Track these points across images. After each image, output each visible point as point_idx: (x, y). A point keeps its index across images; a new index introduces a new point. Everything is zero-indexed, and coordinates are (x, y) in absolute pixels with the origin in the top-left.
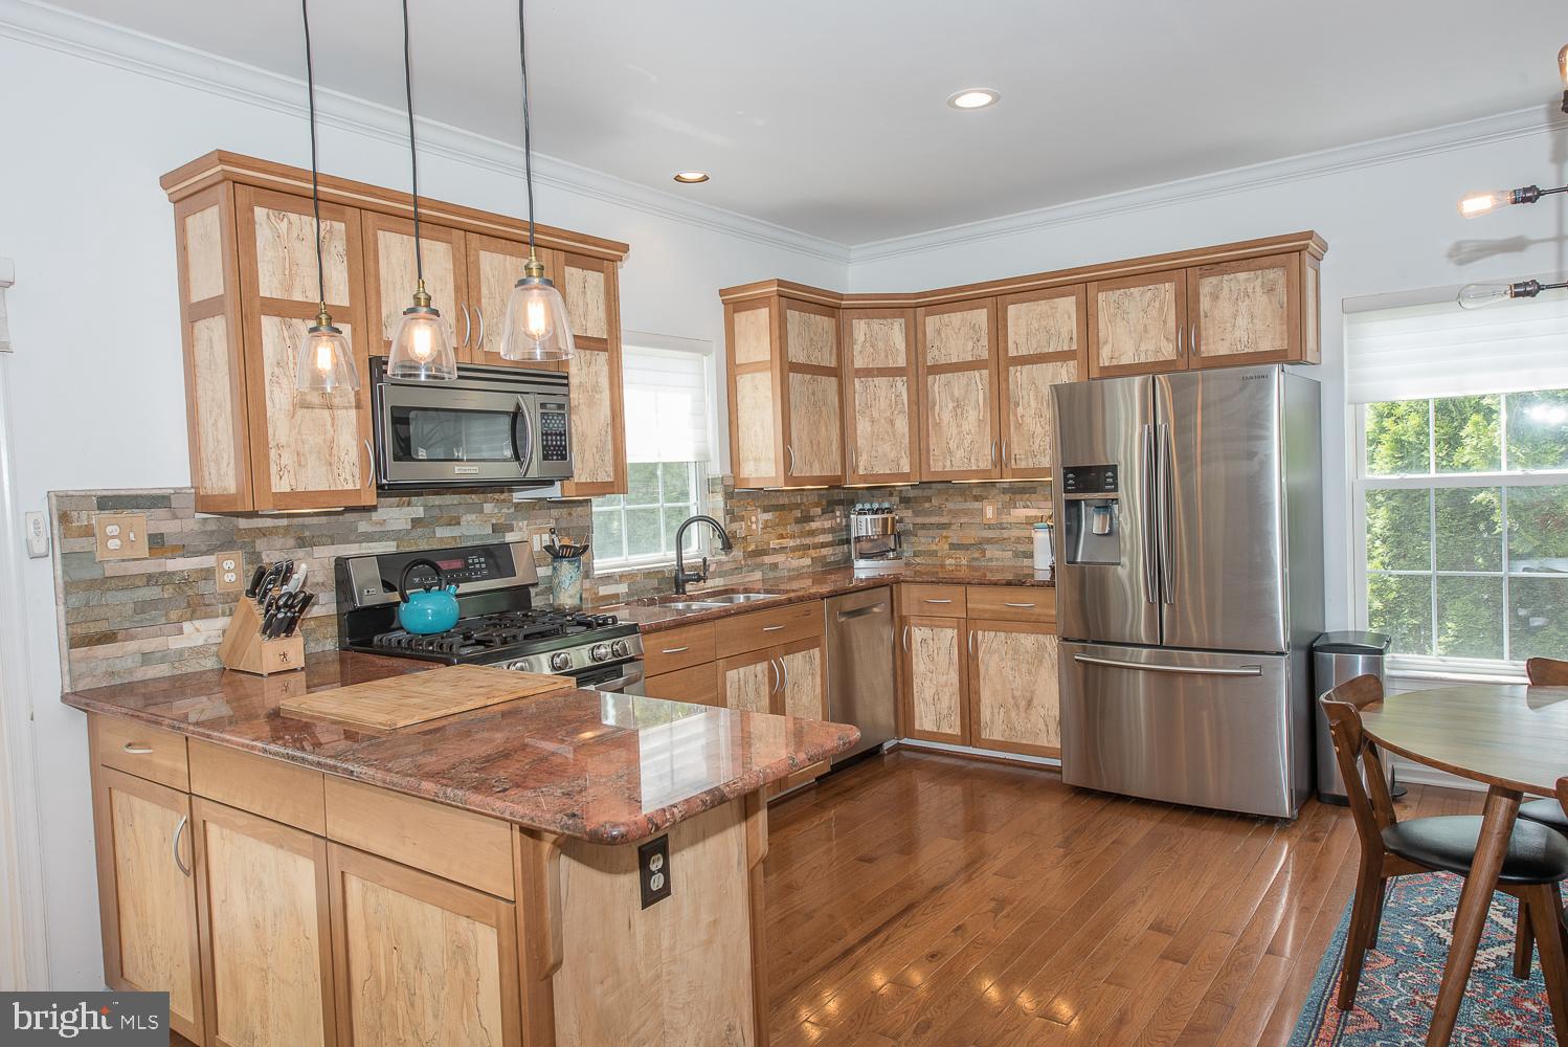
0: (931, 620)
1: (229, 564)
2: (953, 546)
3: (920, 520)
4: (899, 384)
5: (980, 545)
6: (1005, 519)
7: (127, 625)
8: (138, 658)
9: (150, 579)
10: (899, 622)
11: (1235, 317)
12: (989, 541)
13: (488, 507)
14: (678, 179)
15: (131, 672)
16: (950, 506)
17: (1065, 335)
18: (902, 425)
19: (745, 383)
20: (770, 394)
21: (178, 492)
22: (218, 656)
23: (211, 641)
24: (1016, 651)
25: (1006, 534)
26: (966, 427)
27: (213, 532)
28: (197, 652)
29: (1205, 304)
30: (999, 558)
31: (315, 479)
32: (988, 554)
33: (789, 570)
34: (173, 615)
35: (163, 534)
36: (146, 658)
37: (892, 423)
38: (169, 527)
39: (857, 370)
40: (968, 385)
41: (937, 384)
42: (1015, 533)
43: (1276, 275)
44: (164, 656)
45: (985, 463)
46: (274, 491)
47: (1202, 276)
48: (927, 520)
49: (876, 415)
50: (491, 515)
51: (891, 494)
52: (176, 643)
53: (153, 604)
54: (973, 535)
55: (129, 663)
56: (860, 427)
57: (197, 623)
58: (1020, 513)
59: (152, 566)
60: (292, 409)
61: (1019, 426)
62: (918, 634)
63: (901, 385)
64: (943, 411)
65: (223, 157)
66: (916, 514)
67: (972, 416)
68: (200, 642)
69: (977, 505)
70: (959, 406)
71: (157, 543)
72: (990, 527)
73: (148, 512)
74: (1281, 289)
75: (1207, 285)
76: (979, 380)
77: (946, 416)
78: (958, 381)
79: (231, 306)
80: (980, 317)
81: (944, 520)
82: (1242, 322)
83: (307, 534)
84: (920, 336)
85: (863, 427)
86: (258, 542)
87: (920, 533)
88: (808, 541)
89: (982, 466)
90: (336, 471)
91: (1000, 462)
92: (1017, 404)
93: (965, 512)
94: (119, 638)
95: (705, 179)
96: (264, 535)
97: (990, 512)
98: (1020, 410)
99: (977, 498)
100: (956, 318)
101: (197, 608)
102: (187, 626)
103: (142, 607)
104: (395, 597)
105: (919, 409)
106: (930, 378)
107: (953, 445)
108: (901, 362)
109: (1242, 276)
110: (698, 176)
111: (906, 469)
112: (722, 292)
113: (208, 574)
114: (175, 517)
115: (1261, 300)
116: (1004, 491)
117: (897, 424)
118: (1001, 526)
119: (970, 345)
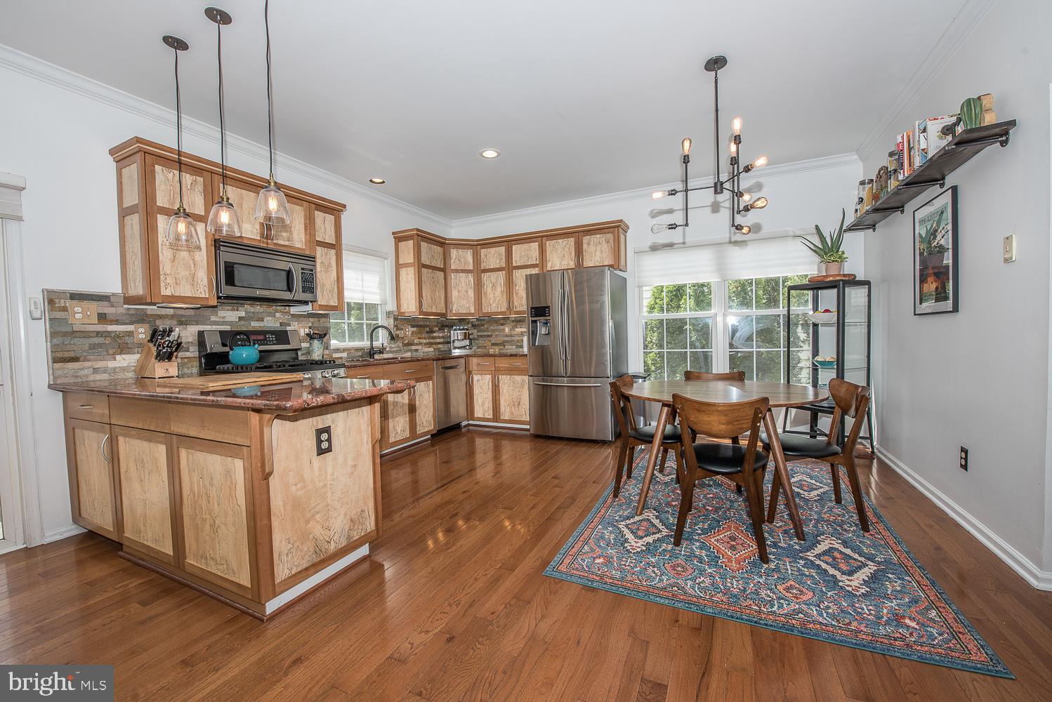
0: (482, 371)
1: (141, 330)
2: (493, 344)
3: (479, 334)
4: (470, 276)
5: (503, 344)
6: (513, 333)
7: (85, 354)
8: (91, 370)
9: (98, 334)
10: (469, 373)
11: (596, 251)
12: (506, 341)
13: (278, 315)
14: (371, 181)
15: (87, 376)
16: (492, 328)
17: (534, 258)
18: (471, 293)
19: (403, 272)
20: (413, 276)
21: (114, 294)
22: (135, 372)
23: (131, 364)
24: (514, 383)
25: (513, 338)
26: (496, 294)
27: (133, 314)
28: (123, 369)
29: (585, 246)
30: (511, 349)
31: (186, 291)
32: (506, 347)
33: (423, 353)
34: (111, 351)
35: (105, 314)
36: (96, 371)
37: (467, 292)
38: (109, 310)
39: (452, 270)
40: (497, 277)
41: (485, 276)
42: (517, 338)
43: (610, 236)
44: (105, 371)
45: (504, 309)
46: (162, 294)
47: (584, 236)
48: (482, 334)
49: (460, 289)
50: (280, 318)
51: (467, 322)
52: (111, 364)
53: (100, 345)
54: (500, 339)
55: (86, 372)
56: (453, 294)
57: (123, 356)
58: (519, 330)
59: (100, 328)
60: (172, 258)
61: (517, 294)
62: (476, 378)
63: (471, 278)
64: (488, 288)
65: (138, 140)
66: (478, 331)
67: (499, 290)
68: (125, 365)
69: (502, 327)
70: (494, 286)
71: (102, 318)
72: (507, 336)
73: (98, 303)
74: (612, 241)
75: (586, 239)
76: (502, 275)
77: (489, 290)
78: (494, 275)
79: (141, 209)
80: (502, 250)
81: (489, 334)
82: (598, 254)
83: (183, 319)
84: (479, 257)
85: (455, 294)
86: (157, 321)
87: (480, 339)
88: (432, 341)
90: (196, 288)
91: (509, 308)
92: (516, 285)
93: (497, 330)
94: (81, 360)
95: (383, 182)
96: (161, 318)
97: (507, 330)
98: (517, 288)
99: (502, 324)
100: (492, 250)
101: (124, 349)
102: (118, 357)
103: (93, 347)
104: (227, 349)
105: (478, 287)
106: (483, 274)
107: (491, 302)
108: (471, 267)
109: (598, 236)
110: (381, 181)
111: (473, 312)
112: (393, 233)
113: (130, 334)
114: (112, 306)
115: (605, 245)
116: (513, 321)
117: (469, 293)
118: (511, 336)
119: (498, 261)
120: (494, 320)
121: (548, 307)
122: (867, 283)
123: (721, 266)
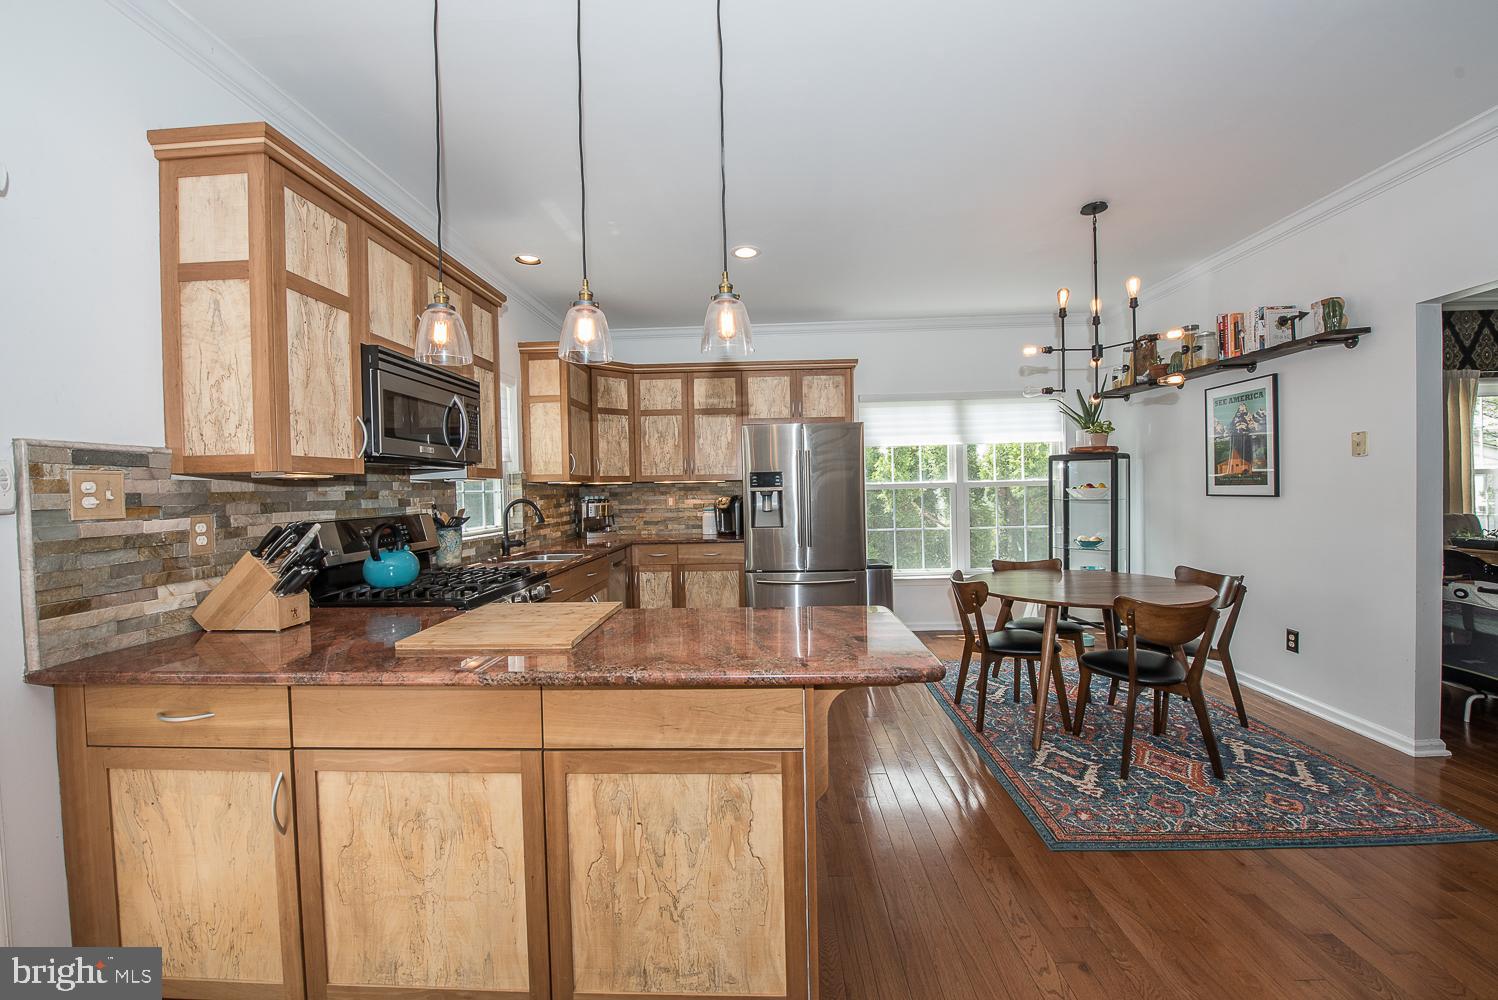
0: (654, 566)
1: (201, 528)
2: (646, 523)
3: (624, 507)
4: (624, 420)
5: (664, 521)
6: (681, 506)
7: (102, 590)
8: (113, 626)
9: (130, 542)
10: (631, 572)
11: (820, 398)
12: (670, 519)
13: (396, 485)
14: (518, 259)
15: (105, 642)
16: (644, 497)
17: (728, 399)
18: (625, 445)
19: (537, 411)
20: (559, 418)
21: (156, 452)
22: (192, 620)
23: (185, 605)
24: (709, 582)
25: (681, 514)
26: (666, 449)
27: (190, 494)
28: (171, 616)
29: (805, 390)
30: (677, 530)
31: (321, 448)
32: (670, 527)
33: (552, 539)
34: (149, 581)
35: (140, 494)
36: (122, 625)
37: (620, 444)
38: (145, 487)
39: (599, 409)
40: (668, 424)
41: (647, 422)
42: (687, 514)
43: (840, 379)
44: (138, 623)
45: (679, 472)
47: (804, 375)
48: (629, 507)
49: (610, 438)
50: (398, 492)
51: (603, 491)
52: (151, 608)
53: (129, 567)
54: (658, 516)
55: (104, 631)
56: (601, 445)
57: (172, 587)
58: (690, 502)
59: (129, 527)
60: (305, 380)
61: (700, 450)
62: (644, 577)
64: (651, 439)
65: (270, 133)
66: (621, 503)
67: (670, 442)
68: (175, 606)
69: (662, 497)
70: (662, 437)
71: (135, 504)
72: (671, 510)
73: (124, 471)
74: (842, 387)
75: (807, 380)
76: (675, 423)
77: (653, 442)
78: (662, 421)
79: (259, 272)
80: (677, 384)
81: (641, 507)
82: (824, 401)
83: (269, 501)
84: (636, 391)
85: (602, 445)
86: (228, 506)
87: (624, 515)
88: (559, 520)
89: (677, 473)
90: (336, 441)
91: (687, 471)
92: (699, 437)
93: (654, 502)
94: (93, 606)
95: (539, 262)
96: (234, 500)
97: (671, 501)
98: (701, 441)
99: (662, 494)
100: (660, 383)
101: (172, 573)
102: (162, 591)
103: (118, 571)
105: (635, 435)
106: (642, 418)
107: (657, 460)
108: (625, 406)
109: (823, 377)
110: (535, 259)
111: (625, 474)
112: (520, 345)
113: (183, 537)
114: (153, 477)
115: (832, 390)
116: (680, 489)
117: (623, 445)
118: (678, 510)
119: (670, 399)
120: (652, 486)
121: (779, 474)
122: (1127, 456)
123: (961, 427)
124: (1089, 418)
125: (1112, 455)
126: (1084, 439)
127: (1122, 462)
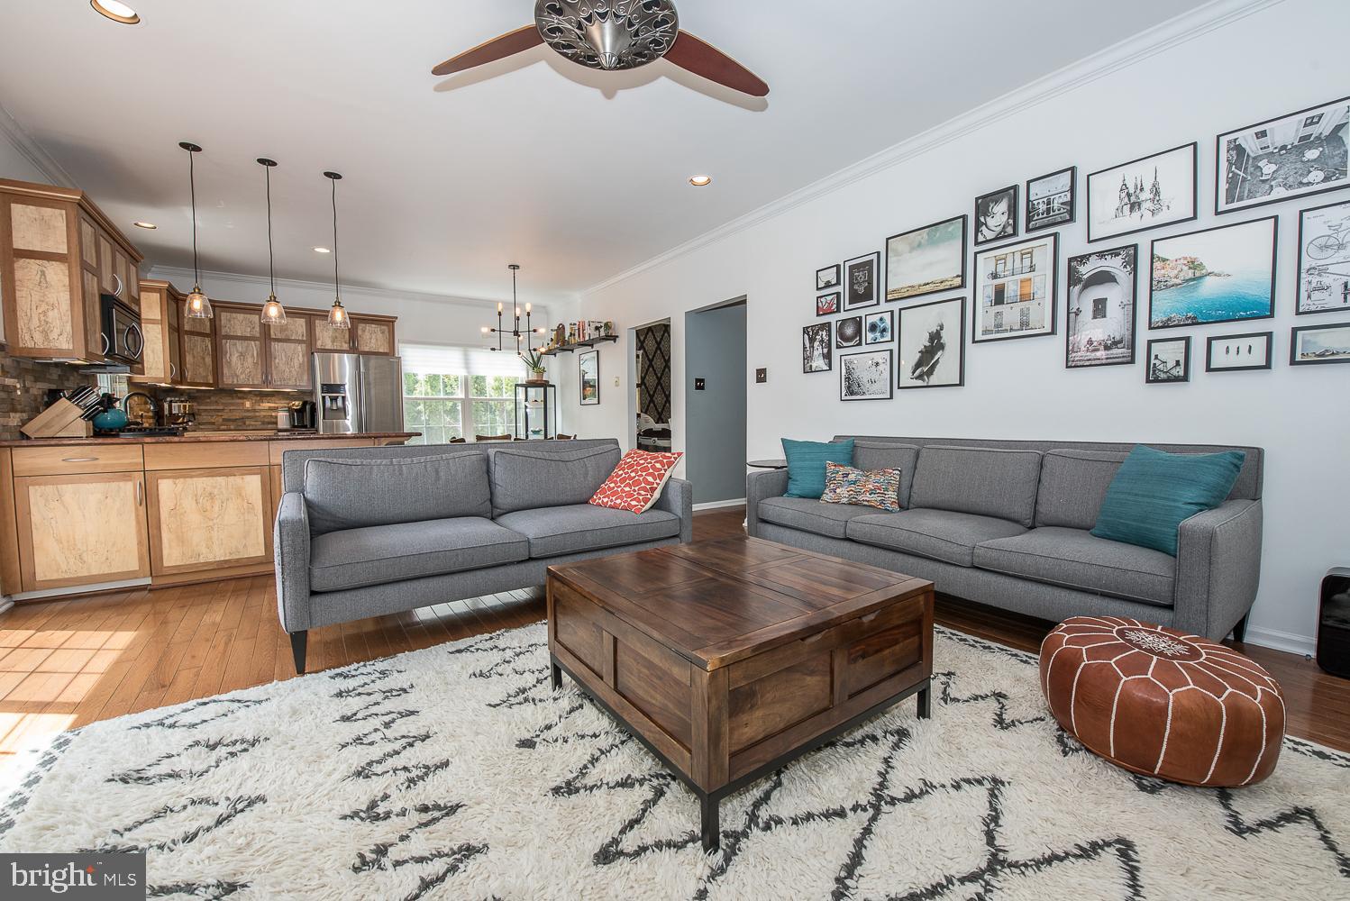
2: (224, 420)
3: (202, 407)
5: (242, 419)
6: (257, 407)
11: (371, 339)
12: (248, 418)
16: (222, 401)
17: (300, 332)
25: (257, 414)
26: (246, 365)
29: (360, 332)
32: (247, 423)
37: (204, 359)
39: (186, 331)
40: (247, 347)
41: (228, 344)
42: (263, 414)
43: (385, 328)
45: (258, 382)
47: (361, 323)
48: (208, 408)
49: (195, 354)
51: (182, 395)
54: (237, 415)
58: (266, 405)
61: (276, 367)
63: (208, 342)
64: (232, 357)
66: (199, 404)
67: (250, 360)
69: (240, 401)
70: (242, 355)
72: (248, 411)
74: (387, 333)
75: (361, 326)
76: (254, 347)
77: (234, 359)
78: (240, 345)
81: (221, 408)
82: (373, 341)
84: (217, 320)
85: (189, 358)
87: (203, 414)
89: (256, 382)
91: (265, 382)
92: (275, 358)
93: (232, 404)
95: (154, 228)
97: (248, 404)
98: (277, 361)
99: (240, 398)
100: (241, 316)
105: (217, 355)
106: (224, 341)
107: (238, 372)
108: (208, 331)
109: (373, 326)
110: (152, 226)
111: (211, 382)
113: (15, 389)
114: (4, 356)
115: (380, 335)
116: (256, 395)
117: (207, 359)
118: (255, 411)
119: (249, 329)
120: (232, 393)
122: (554, 386)
123: (467, 365)
124: (535, 364)
125: (545, 385)
126: (533, 377)
127: (550, 390)
